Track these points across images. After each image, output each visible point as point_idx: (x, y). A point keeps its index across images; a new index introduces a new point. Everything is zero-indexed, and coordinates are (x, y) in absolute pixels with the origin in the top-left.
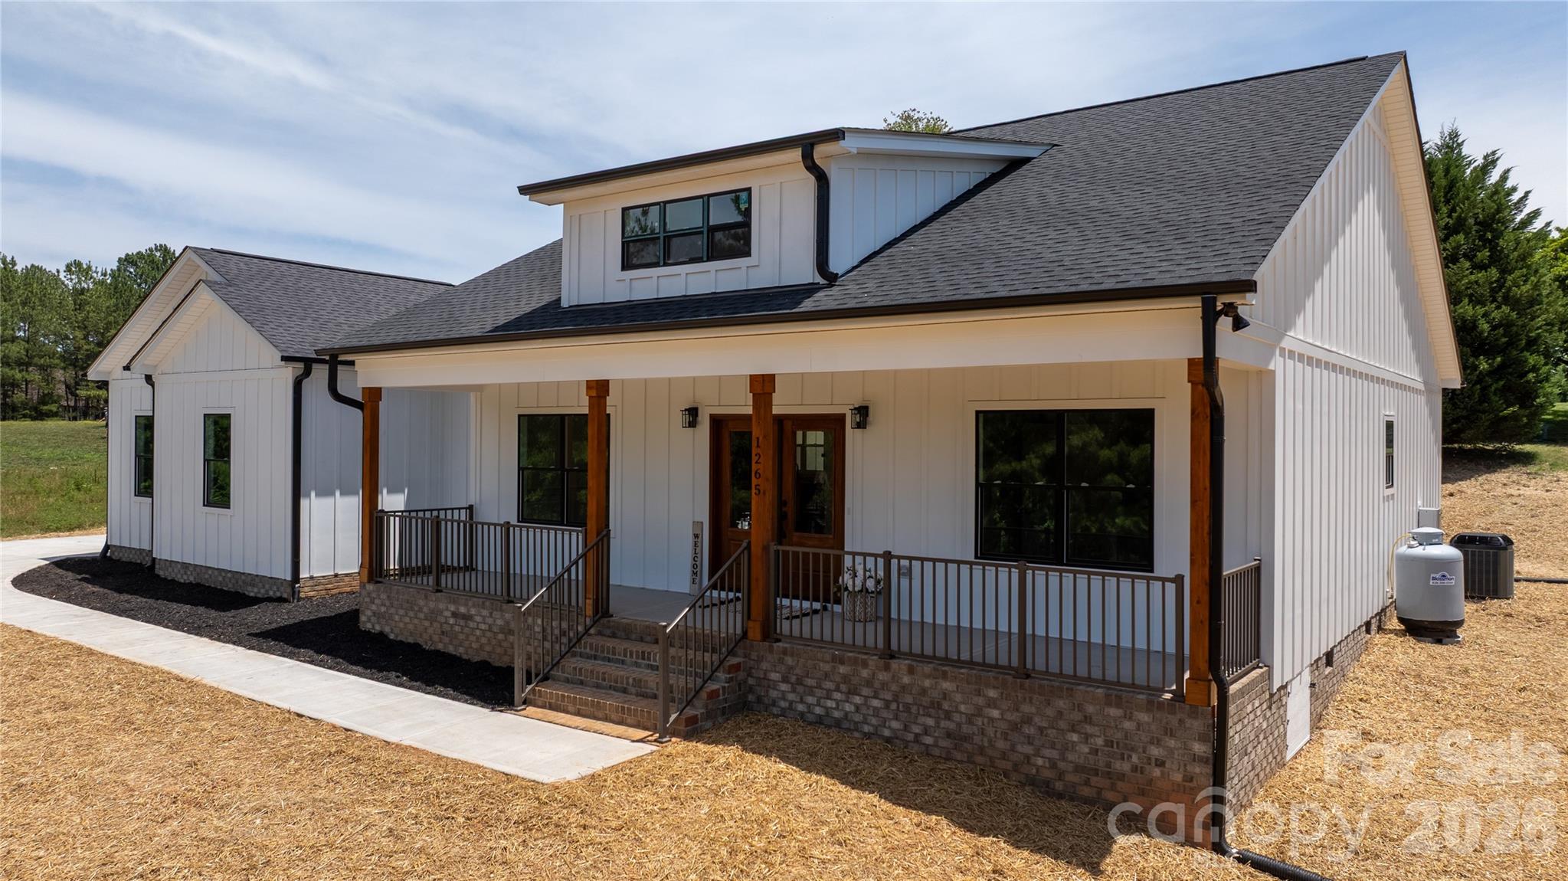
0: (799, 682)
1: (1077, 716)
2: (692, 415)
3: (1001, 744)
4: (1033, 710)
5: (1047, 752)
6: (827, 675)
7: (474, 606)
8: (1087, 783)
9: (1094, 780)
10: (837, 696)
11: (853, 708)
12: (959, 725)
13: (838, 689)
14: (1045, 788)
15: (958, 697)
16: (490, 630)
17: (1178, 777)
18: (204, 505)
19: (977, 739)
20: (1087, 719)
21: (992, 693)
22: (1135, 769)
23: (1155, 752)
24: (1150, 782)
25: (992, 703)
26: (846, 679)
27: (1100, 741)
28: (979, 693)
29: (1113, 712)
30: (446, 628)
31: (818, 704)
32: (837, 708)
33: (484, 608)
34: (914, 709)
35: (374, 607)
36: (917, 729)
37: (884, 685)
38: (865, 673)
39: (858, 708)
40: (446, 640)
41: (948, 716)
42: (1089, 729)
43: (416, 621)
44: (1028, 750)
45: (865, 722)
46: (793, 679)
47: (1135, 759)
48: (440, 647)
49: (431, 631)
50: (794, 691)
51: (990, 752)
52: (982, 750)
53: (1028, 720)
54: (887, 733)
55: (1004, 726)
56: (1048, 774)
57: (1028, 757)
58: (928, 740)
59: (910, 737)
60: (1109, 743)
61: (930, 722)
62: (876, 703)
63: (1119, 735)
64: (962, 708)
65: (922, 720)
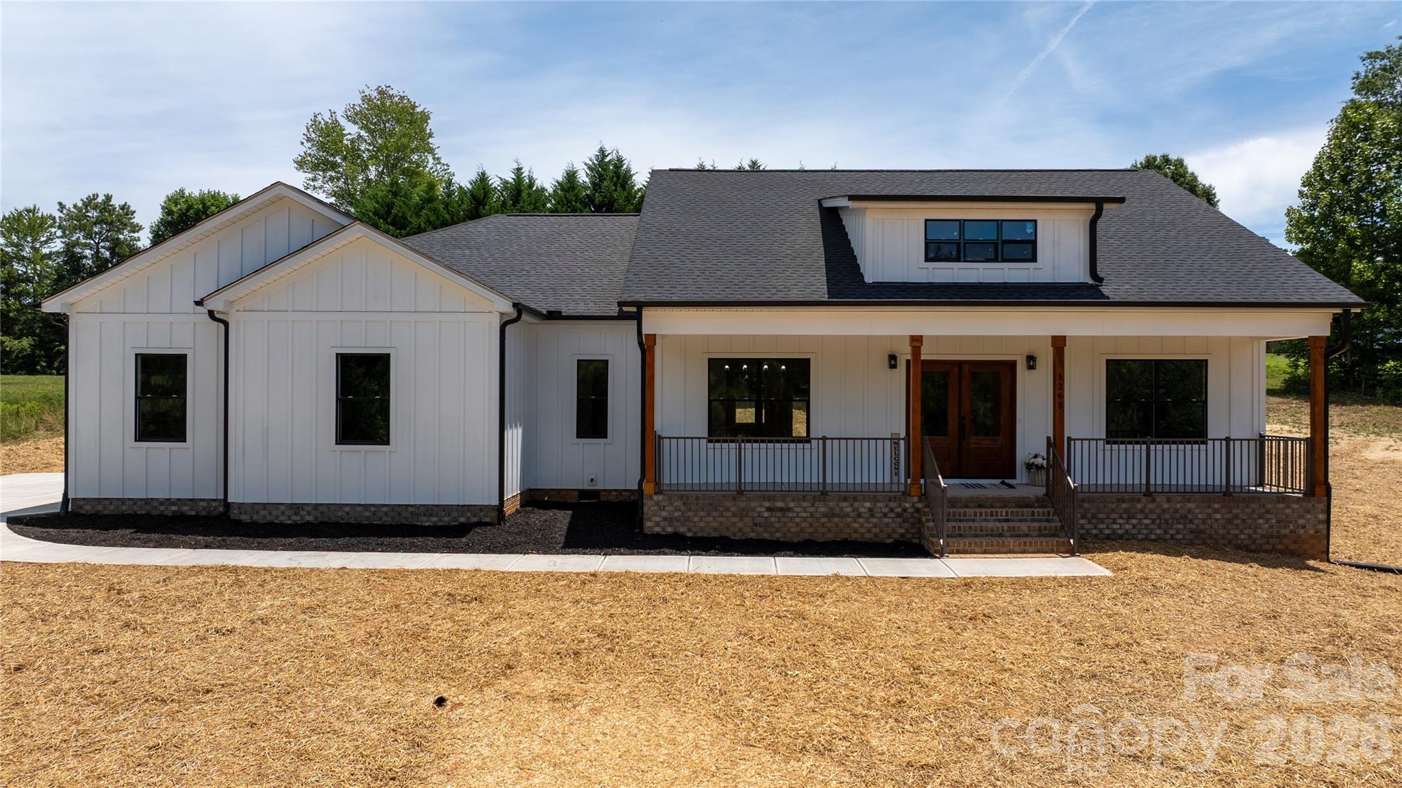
0: (1094, 516)
1: (1263, 510)
3: (1222, 532)
4: (1240, 511)
5: (1247, 531)
6: (1113, 510)
7: (793, 500)
8: (1268, 543)
9: (1272, 541)
10: (1121, 521)
11: (1131, 527)
12: (1198, 525)
13: (1121, 517)
14: (1247, 549)
15: (1197, 511)
16: (812, 515)
17: (1312, 532)
18: (338, 443)
19: (1208, 531)
20: (1268, 512)
21: (1217, 506)
22: (1291, 532)
23: (1301, 522)
24: (1299, 537)
25: (1216, 511)
26: (1126, 511)
27: (1274, 521)
28: (1209, 507)
29: (1281, 506)
30: (759, 520)
31: (1107, 528)
32: (1120, 528)
33: (804, 501)
34: (1170, 521)
35: (664, 514)
36: (1172, 532)
37: (1152, 511)
38: (1139, 506)
39: (1134, 526)
40: (760, 529)
41: (1191, 521)
42: (1268, 516)
43: (721, 519)
44: (1237, 532)
45: (1139, 533)
46: (1089, 516)
47: (1291, 527)
48: (753, 535)
49: (740, 525)
50: (1090, 522)
51: (1215, 537)
52: (1211, 537)
53: (1236, 517)
54: (1153, 537)
55: (1223, 522)
56: (1246, 542)
57: (1236, 536)
58: (1179, 537)
59: (1168, 536)
60: (1278, 522)
61: (1181, 526)
62: (1147, 521)
63: (1283, 517)
64: (1200, 516)
65: (1175, 526)
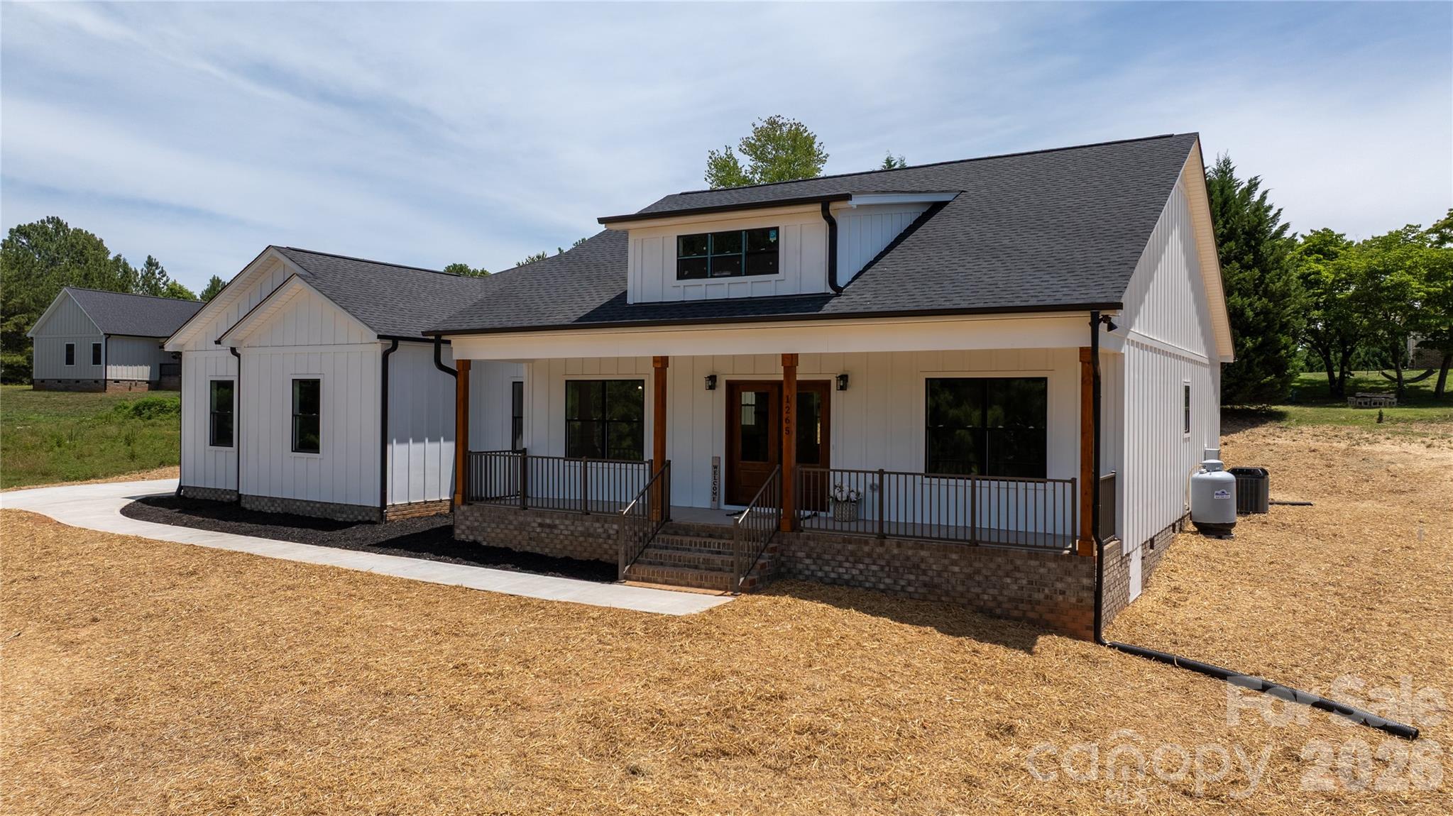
0: (819, 557)
1: (1010, 567)
2: (712, 381)
3: (960, 588)
4: (982, 565)
5: (991, 591)
6: (839, 551)
7: (558, 518)
8: (1016, 608)
9: (1021, 606)
10: (847, 565)
11: (858, 572)
12: (932, 578)
13: (847, 560)
14: (989, 613)
15: (931, 561)
16: (572, 534)
17: (1073, 600)
18: (292, 451)
19: (944, 586)
20: (1017, 569)
21: (954, 556)
22: (1047, 597)
23: (1059, 586)
24: (1056, 604)
25: (954, 563)
26: (853, 553)
27: (1024, 582)
28: (945, 557)
29: (1033, 563)
30: (533, 535)
31: (833, 571)
32: (846, 573)
33: (566, 519)
34: (901, 570)
35: (468, 523)
36: (902, 583)
37: (880, 556)
38: (866, 549)
39: (861, 572)
40: (533, 543)
41: (924, 572)
42: (1018, 575)
43: (506, 531)
44: (978, 590)
45: (867, 580)
46: (815, 555)
47: (1047, 591)
48: (528, 549)
49: (520, 538)
50: (815, 563)
51: (952, 594)
52: (947, 594)
53: (978, 572)
54: (882, 586)
55: (962, 576)
56: (991, 604)
57: (978, 595)
58: (911, 589)
59: (898, 588)
60: (1030, 583)
61: (912, 577)
62: (874, 568)
63: (1037, 577)
64: (934, 567)
65: (906, 576)
